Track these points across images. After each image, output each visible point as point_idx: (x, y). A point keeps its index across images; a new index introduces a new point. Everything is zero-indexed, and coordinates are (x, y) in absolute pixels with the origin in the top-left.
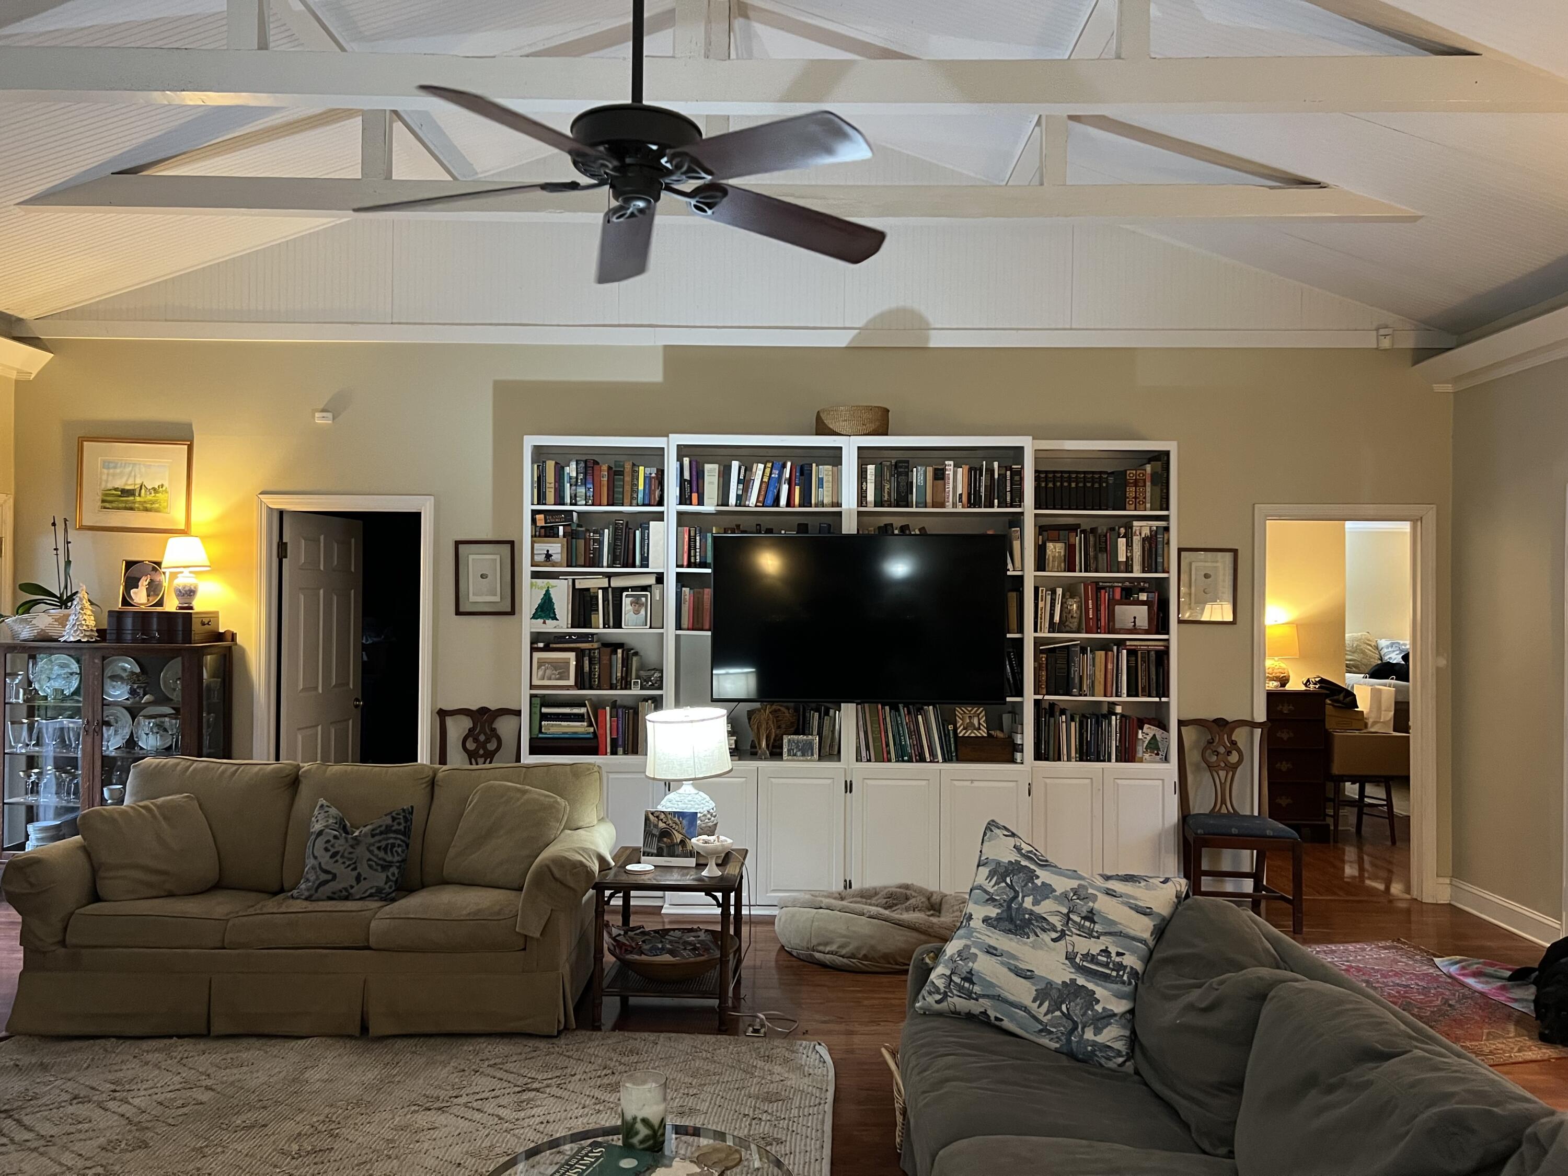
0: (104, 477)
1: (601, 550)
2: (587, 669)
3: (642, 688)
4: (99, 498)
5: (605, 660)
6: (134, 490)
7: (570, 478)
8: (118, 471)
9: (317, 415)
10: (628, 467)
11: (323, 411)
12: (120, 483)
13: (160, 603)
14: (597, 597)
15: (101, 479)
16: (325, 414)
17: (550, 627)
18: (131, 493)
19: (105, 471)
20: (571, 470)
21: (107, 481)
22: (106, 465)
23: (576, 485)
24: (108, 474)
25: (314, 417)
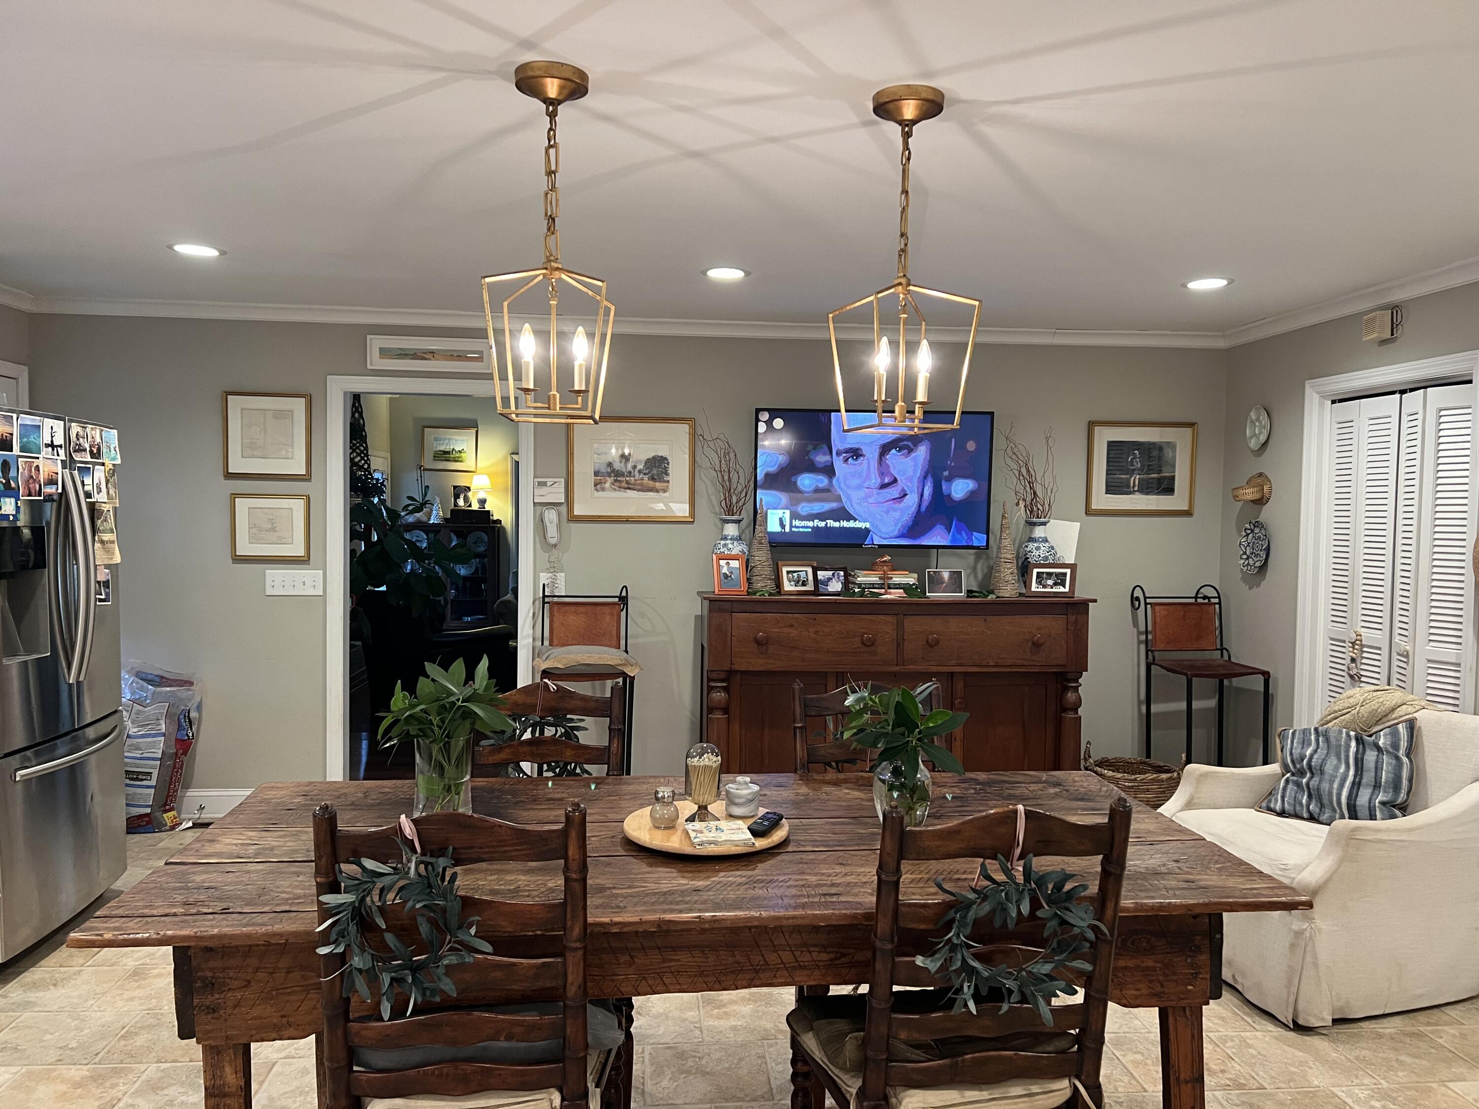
4: (432, 455)
8: (441, 442)
12: (442, 448)
13: (470, 506)
15: (433, 445)
18: (448, 453)
19: (435, 442)
21: (436, 447)
22: (436, 439)
24: (436, 444)
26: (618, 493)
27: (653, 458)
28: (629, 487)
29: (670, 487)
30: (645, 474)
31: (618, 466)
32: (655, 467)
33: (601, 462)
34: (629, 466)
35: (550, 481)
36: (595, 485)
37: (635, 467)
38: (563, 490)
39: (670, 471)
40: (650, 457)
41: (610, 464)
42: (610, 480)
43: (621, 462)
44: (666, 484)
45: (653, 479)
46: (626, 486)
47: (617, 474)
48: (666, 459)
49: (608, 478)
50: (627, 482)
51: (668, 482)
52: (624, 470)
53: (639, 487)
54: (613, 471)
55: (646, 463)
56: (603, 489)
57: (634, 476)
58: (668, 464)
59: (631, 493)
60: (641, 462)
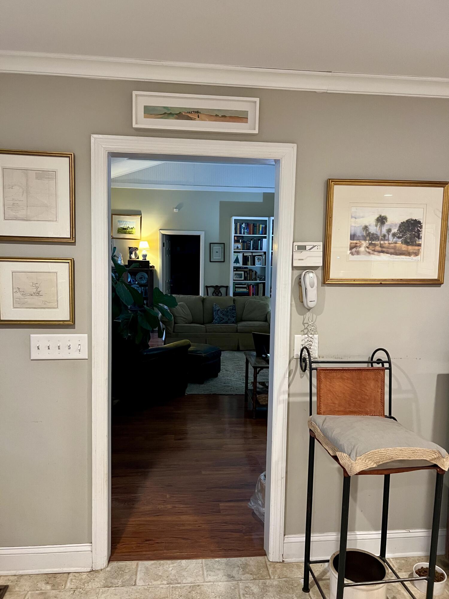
0: (118, 225)
1: (250, 246)
2: (246, 276)
3: (259, 281)
4: (117, 230)
5: (251, 273)
6: (126, 228)
7: (243, 227)
8: (122, 223)
9: (175, 209)
10: (258, 225)
11: (176, 208)
12: (122, 226)
13: (138, 258)
14: (249, 258)
15: (117, 225)
16: (177, 209)
17: (238, 265)
19: (119, 223)
20: (243, 225)
21: (119, 226)
22: (119, 221)
23: (245, 229)
24: (119, 224)
25: (173, 210)
26: (373, 256)
27: (407, 221)
28: (383, 251)
29: (422, 250)
30: (399, 238)
31: (373, 229)
32: (408, 230)
33: (357, 225)
34: (384, 230)
35: (309, 245)
36: (351, 248)
37: (389, 231)
38: (321, 254)
39: (422, 235)
40: (405, 220)
41: (366, 228)
42: (365, 244)
43: (376, 226)
44: (417, 248)
45: (406, 243)
46: (380, 249)
47: (371, 237)
48: (419, 223)
49: (363, 242)
50: (381, 246)
51: (420, 245)
52: (379, 234)
53: (392, 251)
54: (369, 234)
55: (400, 227)
56: (358, 253)
57: (388, 240)
58: (421, 227)
59: (384, 257)
60: (396, 225)
